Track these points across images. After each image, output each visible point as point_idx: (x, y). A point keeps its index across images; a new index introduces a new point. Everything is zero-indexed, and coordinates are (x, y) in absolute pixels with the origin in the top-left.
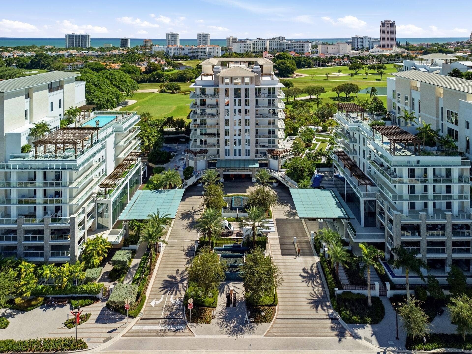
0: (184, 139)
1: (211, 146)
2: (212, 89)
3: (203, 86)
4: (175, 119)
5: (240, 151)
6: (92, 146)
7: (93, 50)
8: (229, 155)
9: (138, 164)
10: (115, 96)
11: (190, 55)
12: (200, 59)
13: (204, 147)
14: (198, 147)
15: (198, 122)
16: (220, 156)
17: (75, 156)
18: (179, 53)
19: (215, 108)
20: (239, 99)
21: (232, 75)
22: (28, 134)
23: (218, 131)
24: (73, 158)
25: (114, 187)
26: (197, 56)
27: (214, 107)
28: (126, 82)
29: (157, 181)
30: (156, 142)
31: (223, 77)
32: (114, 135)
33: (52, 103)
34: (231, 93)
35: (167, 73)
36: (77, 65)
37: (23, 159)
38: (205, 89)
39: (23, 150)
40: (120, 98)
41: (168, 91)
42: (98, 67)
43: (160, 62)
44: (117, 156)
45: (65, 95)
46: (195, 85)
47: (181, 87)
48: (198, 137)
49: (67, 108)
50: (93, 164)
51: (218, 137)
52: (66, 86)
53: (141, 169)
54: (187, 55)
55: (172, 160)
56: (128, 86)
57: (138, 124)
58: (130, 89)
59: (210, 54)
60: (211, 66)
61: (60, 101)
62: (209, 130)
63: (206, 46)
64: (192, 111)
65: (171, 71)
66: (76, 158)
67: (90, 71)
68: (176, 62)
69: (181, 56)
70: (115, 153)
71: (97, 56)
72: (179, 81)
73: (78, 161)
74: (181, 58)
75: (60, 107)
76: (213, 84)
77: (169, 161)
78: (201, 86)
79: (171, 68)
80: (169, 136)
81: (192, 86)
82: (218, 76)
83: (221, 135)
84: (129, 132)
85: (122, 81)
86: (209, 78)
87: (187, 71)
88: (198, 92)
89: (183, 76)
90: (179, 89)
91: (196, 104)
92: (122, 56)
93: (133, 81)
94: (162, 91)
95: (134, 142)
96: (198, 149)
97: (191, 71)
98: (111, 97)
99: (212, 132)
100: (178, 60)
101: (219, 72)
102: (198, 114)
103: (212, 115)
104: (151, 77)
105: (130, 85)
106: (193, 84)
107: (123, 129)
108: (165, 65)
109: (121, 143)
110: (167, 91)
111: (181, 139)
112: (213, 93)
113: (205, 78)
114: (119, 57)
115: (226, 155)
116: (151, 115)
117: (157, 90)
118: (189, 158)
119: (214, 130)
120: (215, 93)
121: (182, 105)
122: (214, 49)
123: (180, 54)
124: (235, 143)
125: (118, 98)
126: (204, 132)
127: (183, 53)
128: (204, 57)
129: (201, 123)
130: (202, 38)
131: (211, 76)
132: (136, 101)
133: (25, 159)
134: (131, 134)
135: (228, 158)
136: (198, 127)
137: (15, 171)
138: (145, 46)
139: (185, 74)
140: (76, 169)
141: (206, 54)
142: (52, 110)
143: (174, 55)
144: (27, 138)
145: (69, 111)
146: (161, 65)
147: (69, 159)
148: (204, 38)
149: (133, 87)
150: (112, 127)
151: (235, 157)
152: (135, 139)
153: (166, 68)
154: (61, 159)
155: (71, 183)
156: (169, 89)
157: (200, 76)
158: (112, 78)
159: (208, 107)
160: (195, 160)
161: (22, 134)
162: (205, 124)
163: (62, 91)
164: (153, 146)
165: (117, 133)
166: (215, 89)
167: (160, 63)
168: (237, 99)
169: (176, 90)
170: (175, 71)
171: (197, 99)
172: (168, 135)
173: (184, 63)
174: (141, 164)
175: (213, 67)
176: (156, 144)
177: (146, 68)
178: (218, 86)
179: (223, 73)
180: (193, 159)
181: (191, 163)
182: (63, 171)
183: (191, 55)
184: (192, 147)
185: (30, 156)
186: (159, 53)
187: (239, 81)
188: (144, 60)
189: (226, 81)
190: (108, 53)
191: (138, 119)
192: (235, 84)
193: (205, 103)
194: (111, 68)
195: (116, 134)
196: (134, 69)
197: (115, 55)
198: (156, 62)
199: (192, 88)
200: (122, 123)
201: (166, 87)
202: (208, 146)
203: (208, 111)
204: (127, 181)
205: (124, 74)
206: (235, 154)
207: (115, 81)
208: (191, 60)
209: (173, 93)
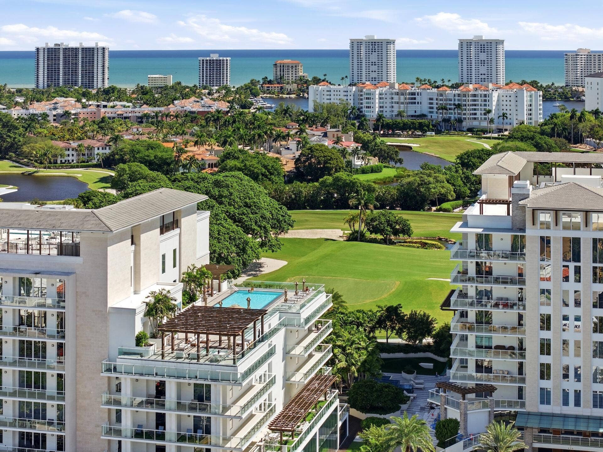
0: (430, 365)
1: (504, 379)
2: (508, 237)
3: (485, 229)
4: (406, 311)
5: (578, 394)
6: (255, 345)
7: (121, 95)
8: (549, 403)
9: (331, 403)
10: (237, 246)
11: (435, 116)
12: (470, 130)
13: (483, 378)
14: (471, 378)
15: (472, 317)
16: (527, 404)
17: (234, 360)
18: (396, 110)
19: (515, 284)
20: (577, 264)
21: (557, 206)
22: (143, 313)
23: (521, 342)
24: (231, 363)
25: (292, 436)
26: (460, 121)
27: (512, 282)
28: (259, 208)
29: (377, 440)
30: (365, 361)
31: (534, 210)
32: (282, 332)
33: (164, 256)
34: (556, 248)
35: (362, 178)
36: (90, 148)
37: (140, 358)
38: (488, 238)
39: (139, 340)
40: (249, 251)
41: (373, 236)
42: (155, 157)
43: (338, 141)
44: (288, 379)
45: (182, 240)
46: (465, 225)
47: (412, 225)
48: (471, 354)
49: (184, 269)
50: (253, 384)
51: (523, 356)
52: (185, 221)
53: (339, 413)
54: (423, 116)
55: (404, 407)
56: (263, 217)
57: (328, 315)
58: (268, 226)
59: (504, 115)
60: (506, 177)
61: (175, 251)
62: (498, 339)
63: (491, 86)
64: (453, 292)
65: (373, 170)
66: (234, 363)
67: (145, 170)
68: (390, 141)
69: (405, 120)
70: (285, 372)
71: (141, 120)
72: (405, 207)
73: (239, 368)
74: (405, 127)
75: (174, 266)
76: (508, 225)
77: (398, 408)
78: (480, 231)
79: (374, 162)
80: (391, 356)
81: (457, 228)
82: (524, 207)
83: (528, 353)
84: (307, 331)
85: (247, 205)
86: (500, 210)
87: (429, 176)
88: (472, 244)
89: (417, 191)
90: (406, 231)
91: (465, 272)
92: (217, 120)
93: (276, 204)
94: (355, 237)
95: (318, 356)
96: (471, 384)
97: (442, 177)
98: (228, 249)
99: (507, 345)
100: (393, 135)
101: (526, 197)
102: (472, 297)
103: (507, 304)
104: (317, 193)
105: (268, 215)
106: (460, 223)
107: (302, 321)
108: (355, 152)
109: (298, 350)
110: (368, 235)
111: (422, 364)
112: (509, 248)
113: (491, 210)
114: (207, 121)
115: (542, 402)
116: (343, 298)
117: (340, 233)
118: (447, 402)
119: (510, 340)
120: (514, 248)
121: (418, 278)
122: (518, 97)
123: (400, 114)
124: (566, 376)
125: (244, 250)
126: (484, 343)
127: (412, 110)
128: (484, 124)
129: (479, 321)
130: (477, 56)
131: (506, 206)
132: (285, 263)
133: (143, 358)
134: (313, 335)
135: (545, 409)
136: (471, 329)
137: (129, 377)
138: (280, 80)
139: (423, 183)
140: (236, 382)
141: (491, 116)
142: (164, 271)
143: (380, 117)
144: (142, 319)
145: (189, 275)
146: (343, 152)
147: (221, 363)
148: (483, 56)
149: (278, 221)
150: (277, 315)
151: (565, 408)
152: (319, 348)
153: (358, 163)
154: (209, 363)
155: (225, 409)
156: (375, 230)
157: (477, 206)
158: (221, 196)
159: (497, 280)
160: (462, 407)
161: (137, 311)
162: (489, 323)
163: (177, 231)
164: (358, 371)
165: (288, 328)
166: (515, 238)
167: (338, 146)
168: (572, 265)
169: (396, 232)
170: (388, 172)
171: (469, 261)
172: (389, 352)
173: (415, 143)
174: (337, 403)
175: (511, 179)
176: (365, 367)
177: (297, 161)
178: (523, 230)
179: (536, 199)
180: (457, 405)
181: (453, 414)
182: (213, 384)
183: (437, 116)
184: (455, 377)
185: (151, 353)
186: (330, 109)
187: (578, 219)
188: (288, 135)
189: (544, 217)
190: (172, 109)
191: (327, 301)
192: (566, 227)
193: (489, 272)
194: (192, 160)
195: (286, 331)
196: (265, 167)
197: (192, 117)
198: (327, 143)
199: (456, 234)
200: (298, 308)
201: (367, 224)
202: (496, 378)
203: (498, 291)
204: (316, 429)
205: (253, 183)
206: (566, 402)
207: (230, 204)
208: (438, 132)
209: (385, 241)
